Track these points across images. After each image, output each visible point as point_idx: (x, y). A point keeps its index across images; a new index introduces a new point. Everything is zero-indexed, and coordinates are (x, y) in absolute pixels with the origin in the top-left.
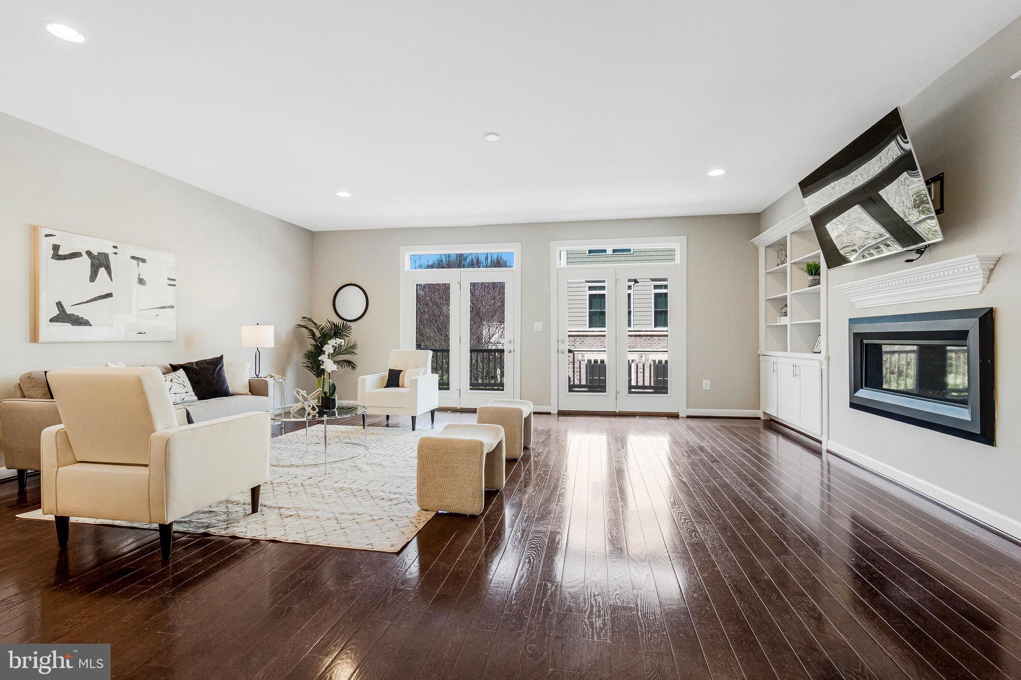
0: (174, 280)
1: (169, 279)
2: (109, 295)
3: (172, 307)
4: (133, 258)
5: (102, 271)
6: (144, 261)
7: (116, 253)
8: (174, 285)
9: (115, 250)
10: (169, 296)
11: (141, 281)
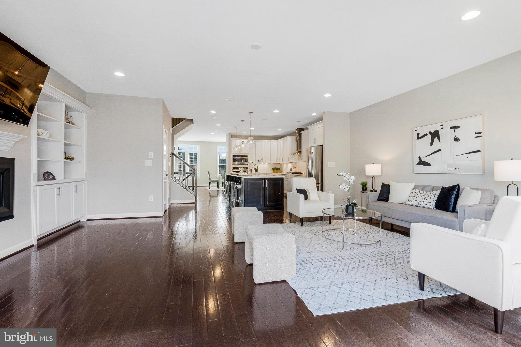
0: (481, 133)
1: (476, 133)
2: (439, 150)
3: (479, 151)
4: (451, 128)
5: (436, 139)
6: (458, 127)
7: (442, 129)
8: (481, 136)
9: (442, 127)
10: (476, 144)
11: (457, 139)
